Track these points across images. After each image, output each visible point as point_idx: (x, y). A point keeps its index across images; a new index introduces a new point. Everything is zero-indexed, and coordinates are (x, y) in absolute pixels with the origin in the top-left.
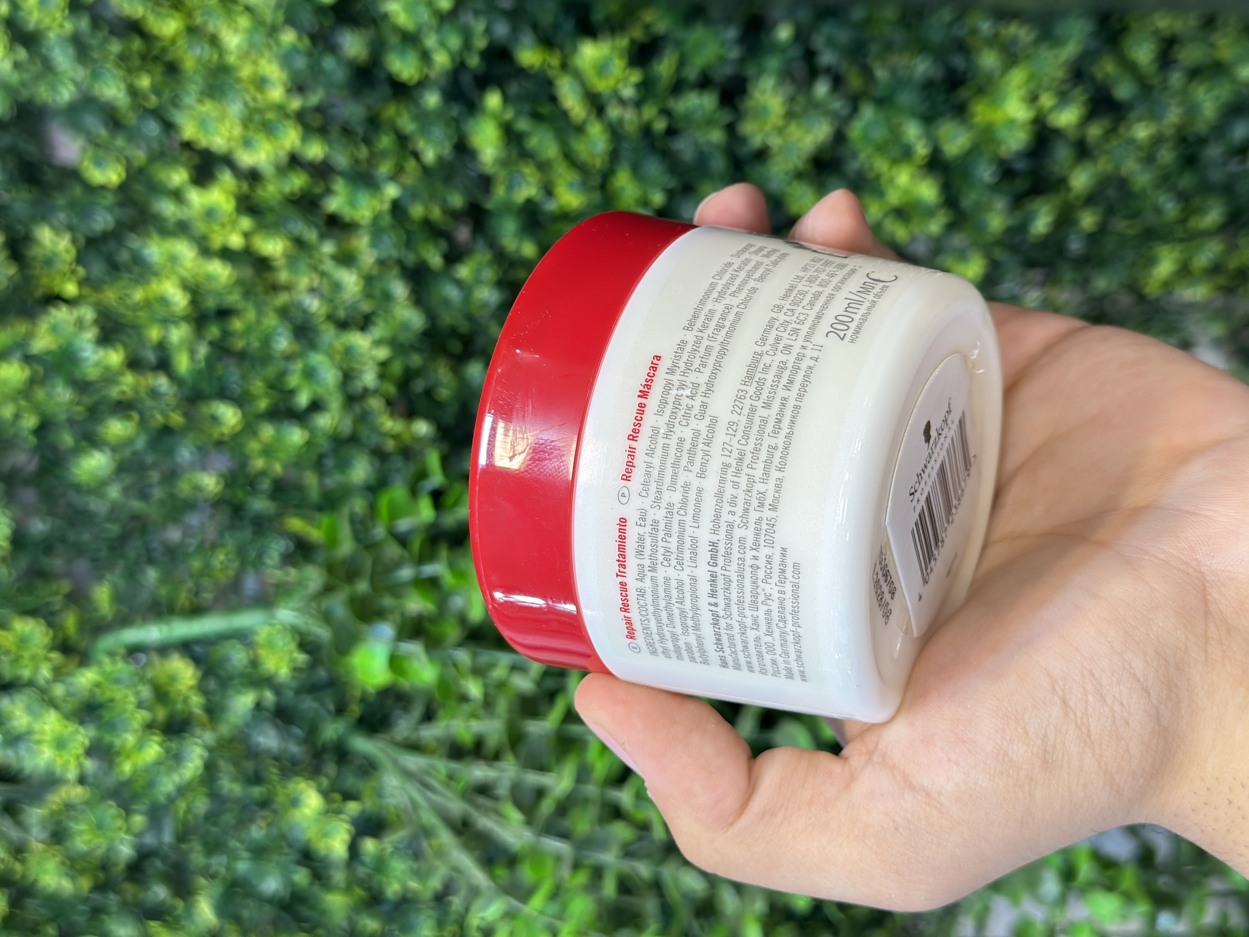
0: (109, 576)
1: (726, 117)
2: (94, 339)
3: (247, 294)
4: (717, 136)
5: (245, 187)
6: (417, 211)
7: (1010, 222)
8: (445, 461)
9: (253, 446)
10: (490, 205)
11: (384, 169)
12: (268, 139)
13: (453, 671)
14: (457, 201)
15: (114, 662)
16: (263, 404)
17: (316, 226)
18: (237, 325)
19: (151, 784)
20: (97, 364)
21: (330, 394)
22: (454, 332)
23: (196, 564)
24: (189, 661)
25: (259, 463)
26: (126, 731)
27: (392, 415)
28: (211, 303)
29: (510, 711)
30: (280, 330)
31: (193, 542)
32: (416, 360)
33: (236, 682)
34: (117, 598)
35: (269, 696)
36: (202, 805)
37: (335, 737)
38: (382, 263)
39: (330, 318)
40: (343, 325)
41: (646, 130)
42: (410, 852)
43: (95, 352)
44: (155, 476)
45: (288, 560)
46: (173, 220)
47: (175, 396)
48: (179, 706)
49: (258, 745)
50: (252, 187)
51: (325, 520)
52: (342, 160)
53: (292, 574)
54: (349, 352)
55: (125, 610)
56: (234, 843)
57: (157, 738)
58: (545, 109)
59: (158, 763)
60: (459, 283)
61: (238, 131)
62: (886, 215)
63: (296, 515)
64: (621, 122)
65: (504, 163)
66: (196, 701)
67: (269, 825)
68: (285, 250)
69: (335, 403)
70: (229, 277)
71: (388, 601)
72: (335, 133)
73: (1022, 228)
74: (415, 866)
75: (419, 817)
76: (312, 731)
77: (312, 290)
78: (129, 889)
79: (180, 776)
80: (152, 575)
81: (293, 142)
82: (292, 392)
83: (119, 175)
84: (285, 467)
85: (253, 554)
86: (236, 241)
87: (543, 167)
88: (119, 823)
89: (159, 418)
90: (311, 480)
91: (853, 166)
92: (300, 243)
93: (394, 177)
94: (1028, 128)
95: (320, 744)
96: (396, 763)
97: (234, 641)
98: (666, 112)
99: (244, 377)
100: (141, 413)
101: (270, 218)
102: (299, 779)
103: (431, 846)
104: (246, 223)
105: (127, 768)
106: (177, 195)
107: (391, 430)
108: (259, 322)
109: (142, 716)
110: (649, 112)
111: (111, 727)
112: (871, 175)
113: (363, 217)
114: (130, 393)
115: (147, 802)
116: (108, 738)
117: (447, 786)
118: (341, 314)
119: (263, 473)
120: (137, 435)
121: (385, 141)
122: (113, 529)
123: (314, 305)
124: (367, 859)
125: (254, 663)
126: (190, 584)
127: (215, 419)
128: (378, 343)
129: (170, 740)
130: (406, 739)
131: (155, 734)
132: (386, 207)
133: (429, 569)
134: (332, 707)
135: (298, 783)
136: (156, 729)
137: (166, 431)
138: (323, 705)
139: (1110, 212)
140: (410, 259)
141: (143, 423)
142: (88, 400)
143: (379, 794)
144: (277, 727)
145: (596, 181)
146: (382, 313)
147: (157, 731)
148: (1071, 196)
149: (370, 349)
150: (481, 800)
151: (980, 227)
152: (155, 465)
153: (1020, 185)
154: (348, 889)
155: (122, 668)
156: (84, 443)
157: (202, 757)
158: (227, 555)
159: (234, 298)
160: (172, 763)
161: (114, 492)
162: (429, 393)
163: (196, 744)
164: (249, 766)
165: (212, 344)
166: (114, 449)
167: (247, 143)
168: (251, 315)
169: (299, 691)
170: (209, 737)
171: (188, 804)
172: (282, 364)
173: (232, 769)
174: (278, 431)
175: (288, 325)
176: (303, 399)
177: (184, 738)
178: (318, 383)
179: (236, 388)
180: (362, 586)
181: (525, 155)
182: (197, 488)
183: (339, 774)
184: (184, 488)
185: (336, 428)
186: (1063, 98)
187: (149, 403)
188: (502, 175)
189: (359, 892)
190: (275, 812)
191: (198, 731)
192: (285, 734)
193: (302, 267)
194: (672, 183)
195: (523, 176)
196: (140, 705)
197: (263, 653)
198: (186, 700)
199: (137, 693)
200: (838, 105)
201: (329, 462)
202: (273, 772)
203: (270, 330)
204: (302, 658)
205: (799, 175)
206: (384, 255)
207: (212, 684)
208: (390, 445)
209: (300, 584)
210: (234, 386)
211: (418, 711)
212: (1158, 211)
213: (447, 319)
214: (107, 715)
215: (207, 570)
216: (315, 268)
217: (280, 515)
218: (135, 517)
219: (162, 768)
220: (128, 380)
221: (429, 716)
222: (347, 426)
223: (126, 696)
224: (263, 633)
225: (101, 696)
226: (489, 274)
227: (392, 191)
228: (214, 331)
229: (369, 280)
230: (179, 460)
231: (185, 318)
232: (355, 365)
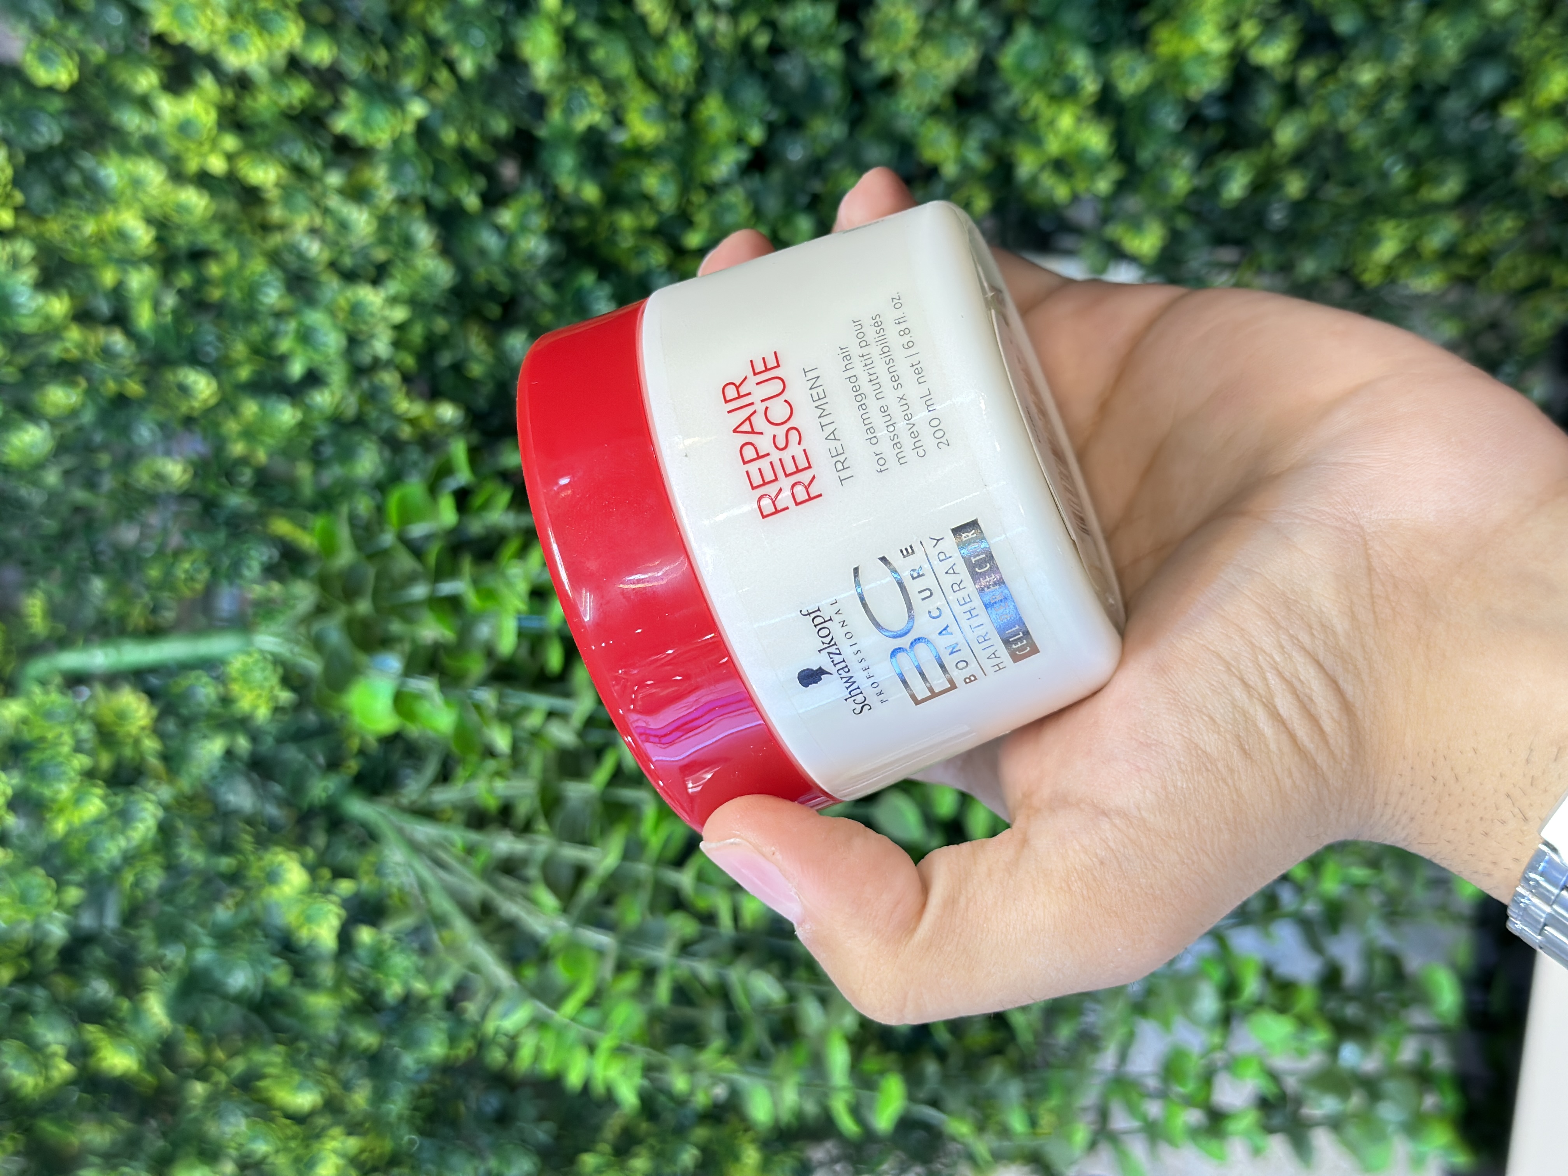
0: (42, 583)
1: (845, 33)
2: (31, 282)
3: (229, 233)
4: (833, 57)
5: (230, 96)
6: (449, 136)
7: (1196, 182)
8: (474, 453)
9: (231, 426)
10: (542, 132)
11: (409, 81)
12: (260, 34)
13: (474, 717)
14: (501, 126)
15: (47, 692)
16: (244, 373)
17: (319, 148)
18: (214, 269)
19: (90, 848)
20: (35, 313)
21: (330, 364)
22: (492, 292)
23: (154, 573)
24: (143, 696)
25: (238, 449)
26: (59, 780)
27: (409, 395)
28: (181, 241)
29: (545, 770)
30: (269, 277)
31: (151, 546)
32: (441, 324)
33: (202, 725)
34: (53, 612)
35: (243, 743)
36: (155, 879)
37: (324, 795)
38: (403, 201)
39: (333, 265)
40: (350, 277)
41: (744, 46)
42: (415, 945)
43: (31, 298)
44: (104, 459)
45: (271, 571)
46: (137, 136)
47: (132, 357)
48: (128, 752)
49: (227, 803)
50: (238, 96)
51: (319, 522)
52: (355, 67)
53: (276, 588)
54: (356, 310)
55: (62, 628)
56: (194, 927)
57: (99, 791)
58: (617, 13)
59: (98, 821)
60: (500, 230)
61: (222, 22)
62: (1043, 168)
63: (283, 515)
64: (713, 33)
65: (562, 79)
66: (150, 745)
67: (239, 905)
68: (279, 177)
69: (337, 375)
70: (206, 208)
71: (396, 627)
72: (347, 30)
73: (1213, 189)
74: (422, 963)
75: (428, 901)
76: (297, 788)
77: (313, 231)
78: (61, 983)
79: (128, 839)
80: (98, 585)
81: (292, 40)
82: (283, 359)
83: (70, 74)
84: (271, 455)
85: (226, 562)
86: (217, 165)
87: (612, 87)
88: (48, 895)
89: (111, 386)
90: (304, 471)
91: (1005, 103)
92: (298, 171)
93: (420, 92)
94: (1224, 63)
95: (305, 806)
96: (400, 831)
97: (199, 672)
98: (770, 24)
99: (221, 339)
100: (89, 380)
101: (261, 137)
102: (278, 849)
103: (442, 939)
104: (230, 142)
105: (60, 827)
106: (145, 104)
107: (406, 413)
108: (241, 267)
109: (81, 761)
110: (749, 22)
111: (40, 773)
112: (1026, 114)
113: (380, 140)
114: (75, 353)
115: (84, 870)
116: (35, 787)
117: (464, 862)
118: (347, 261)
119: (244, 461)
120: (83, 405)
121: (412, 45)
122: (50, 525)
123: (314, 249)
124: (361, 953)
125: (226, 701)
126: (147, 597)
127: (184, 390)
128: (393, 301)
129: (116, 794)
130: (413, 803)
131: (95, 786)
132: (409, 127)
133: (447, 588)
134: (321, 760)
135: (276, 854)
136: (99, 779)
137: (121, 401)
138: (311, 756)
139: (1325, 176)
140: (438, 197)
141: (92, 392)
142: (22, 360)
143: (379, 871)
144: (250, 780)
145: (678, 107)
146: (400, 264)
147: (100, 782)
148: (1276, 154)
149: (383, 308)
150: (507, 882)
151: (1160, 188)
152: (105, 447)
153: (1214, 136)
154: (336, 989)
155: (56, 699)
156: (16, 416)
157: (155, 816)
158: (193, 563)
159: (212, 237)
160: (116, 822)
161: (52, 477)
162: (457, 368)
163: (148, 800)
164: (216, 831)
165: (180, 292)
166: (54, 423)
167: (234, 39)
168: (233, 259)
169: (280, 740)
170: (165, 792)
171: (136, 875)
172: (270, 323)
173: (193, 833)
174: (262, 408)
175: (279, 273)
176: (296, 369)
177: (133, 792)
178: (316, 349)
179: (212, 352)
180: (364, 607)
181: (589, 70)
182: (159, 477)
183: (328, 846)
184: (142, 476)
185: (337, 407)
186: (1269, 26)
187: (100, 365)
188: (558, 94)
189: (351, 994)
190: (248, 889)
191: (151, 784)
192: (262, 793)
193: (300, 200)
194: (775, 115)
195: (586, 96)
196: (78, 748)
197: (236, 688)
198: (137, 742)
199: (75, 734)
200: (986, 23)
201: (328, 450)
202: (246, 841)
203: (257, 278)
204: (285, 696)
205: (935, 112)
206: (408, 190)
207: (171, 726)
208: (406, 432)
209: (287, 602)
210: (209, 349)
211: (431, 768)
212: (1384, 176)
213: (481, 274)
214: (35, 757)
215: (167, 582)
216: (317, 204)
217: (261, 517)
218: (78, 509)
219: (105, 829)
220: (74, 334)
221: (444, 776)
222: (351, 406)
223: (60, 735)
224: (237, 664)
225: (28, 735)
226: (538, 221)
227: (418, 109)
228: (185, 278)
229: (384, 221)
230: (136, 439)
231: (148, 260)
232: (364, 327)
